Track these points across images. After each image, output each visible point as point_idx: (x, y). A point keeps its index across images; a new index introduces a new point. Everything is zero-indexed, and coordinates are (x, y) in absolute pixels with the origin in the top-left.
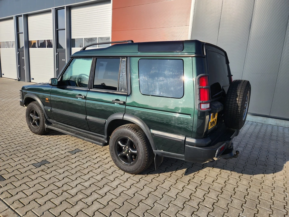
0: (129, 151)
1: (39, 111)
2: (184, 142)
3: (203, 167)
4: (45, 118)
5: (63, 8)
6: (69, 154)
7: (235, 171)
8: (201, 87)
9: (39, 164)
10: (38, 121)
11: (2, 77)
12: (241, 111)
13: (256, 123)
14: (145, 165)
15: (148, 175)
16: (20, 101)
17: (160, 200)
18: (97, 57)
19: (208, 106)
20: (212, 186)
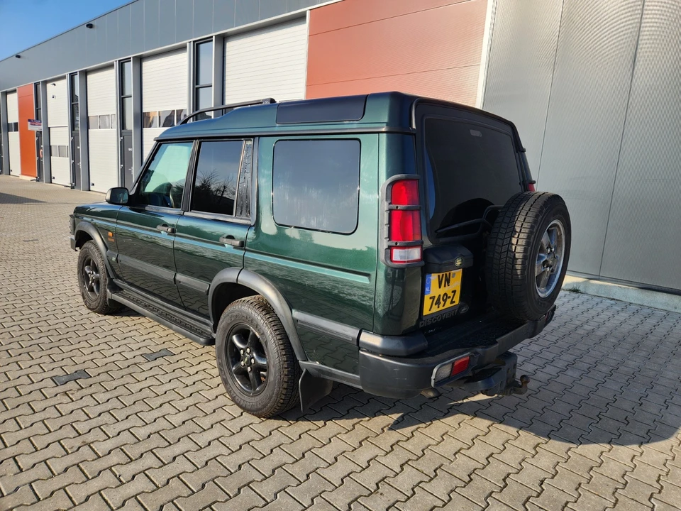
0: (253, 361)
1: (99, 262)
2: (355, 343)
3: (449, 412)
4: (109, 276)
5: (209, 40)
6: (142, 360)
7: (531, 431)
8: (394, 206)
9: (64, 379)
10: (97, 282)
11: (89, 190)
12: (523, 270)
13: (649, 311)
14: (283, 397)
15: (297, 421)
16: (71, 239)
17: (298, 485)
18: (202, 139)
19: (416, 254)
20: (450, 463)
